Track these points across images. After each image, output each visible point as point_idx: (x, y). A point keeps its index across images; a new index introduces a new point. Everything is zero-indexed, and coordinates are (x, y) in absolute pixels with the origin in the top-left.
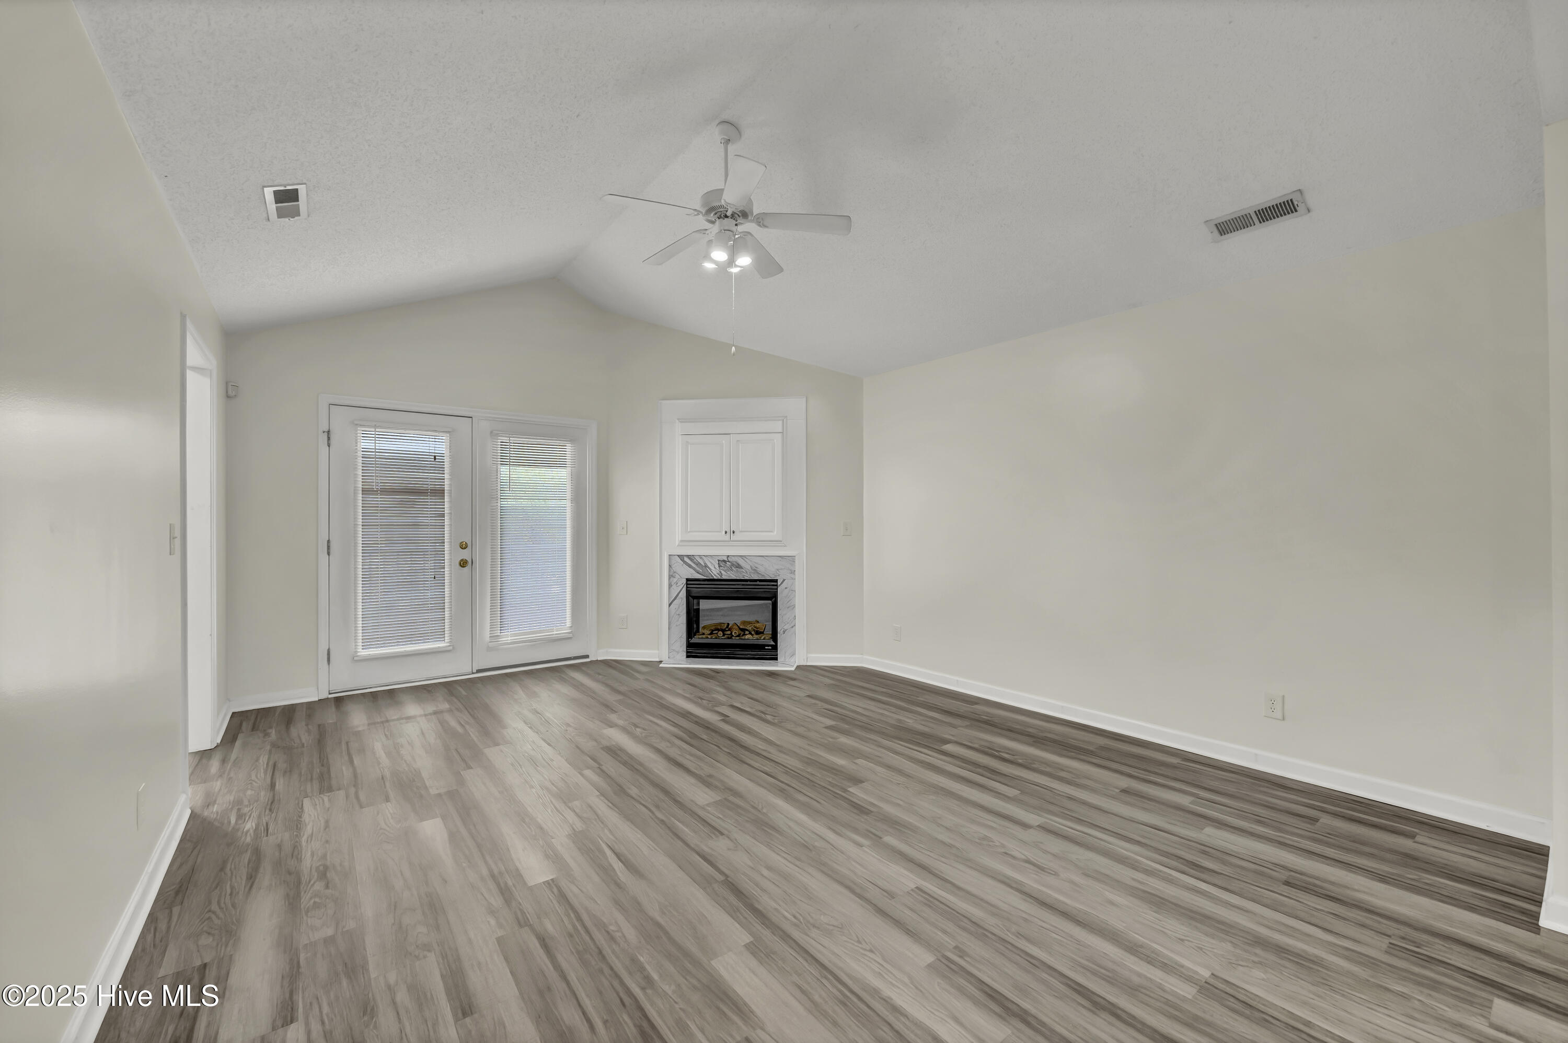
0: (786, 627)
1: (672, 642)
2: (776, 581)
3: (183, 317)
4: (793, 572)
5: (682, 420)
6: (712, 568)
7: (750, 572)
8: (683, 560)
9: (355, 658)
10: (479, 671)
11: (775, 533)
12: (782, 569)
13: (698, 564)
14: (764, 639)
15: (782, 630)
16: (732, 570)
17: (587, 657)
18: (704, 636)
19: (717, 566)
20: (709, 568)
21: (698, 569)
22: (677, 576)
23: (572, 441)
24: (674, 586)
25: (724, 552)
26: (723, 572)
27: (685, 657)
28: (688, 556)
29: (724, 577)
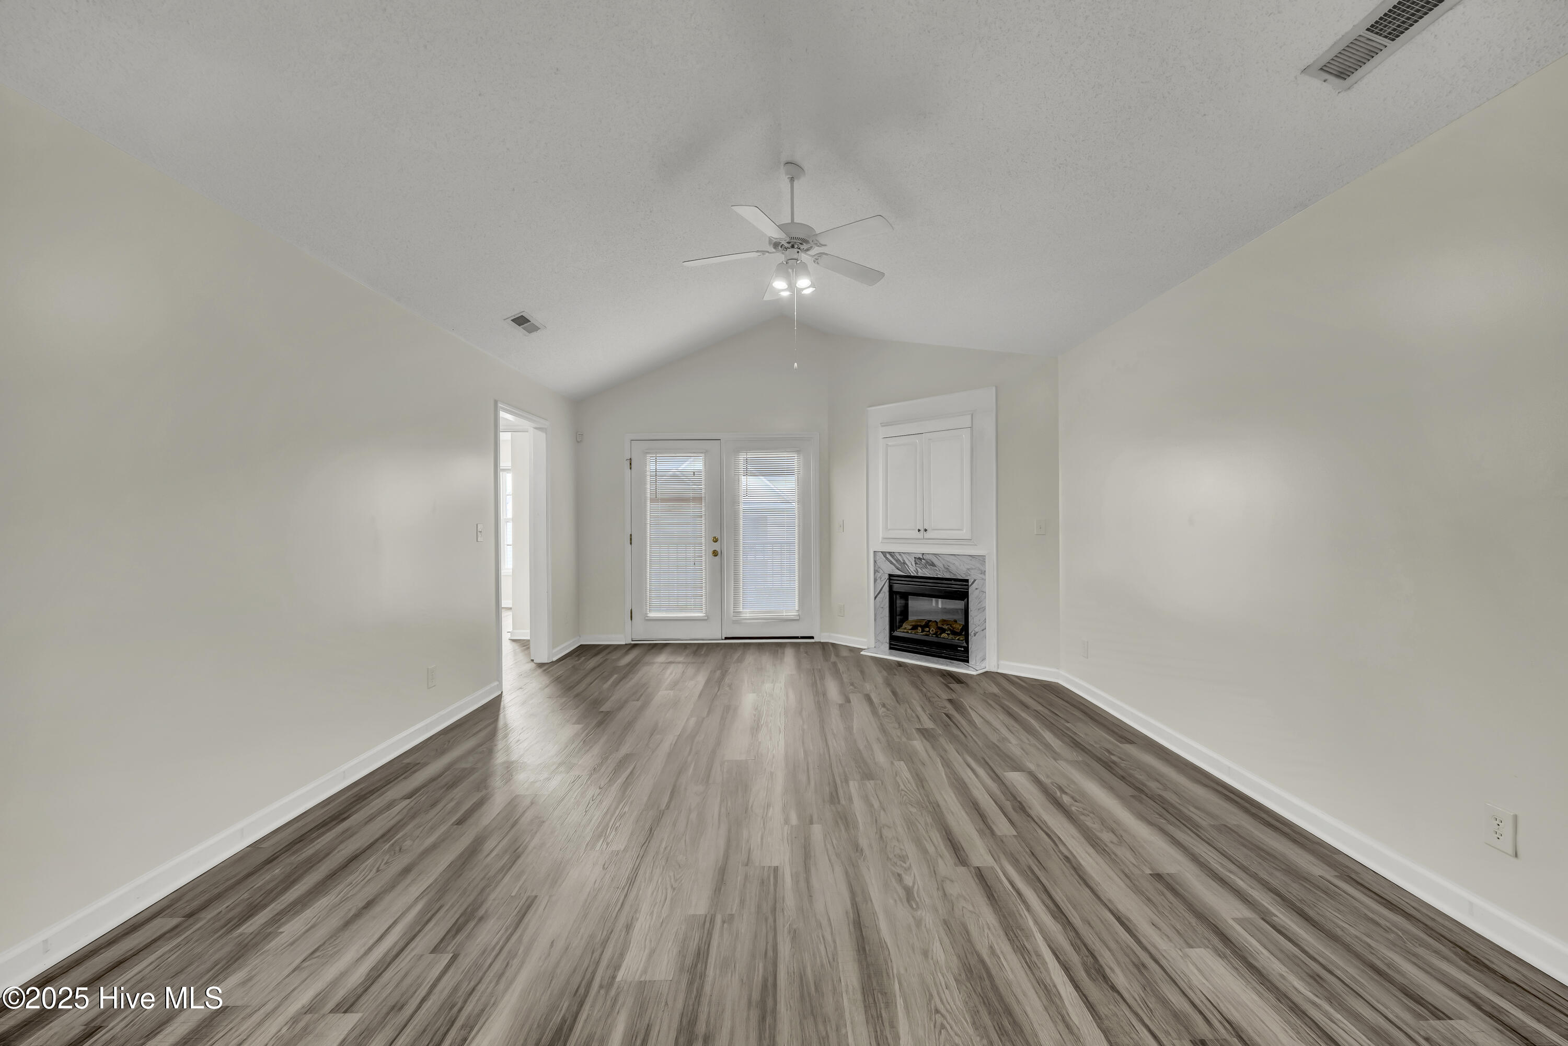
0: (976, 630)
1: (877, 634)
2: (967, 581)
3: (496, 402)
4: (984, 573)
5: (884, 425)
6: (910, 565)
7: (943, 571)
8: (885, 556)
9: (646, 618)
10: (726, 638)
11: (965, 531)
12: (972, 569)
13: (897, 561)
14: (958, 639)
15: (973, 633)
16: (927, 568)
17: (812, 638)
18: (905, 631)
19: (913, 563)
20: (907, 565)
21: (897, 565)
22: (881, 572)
23: (798, 452)
24: (878, 581)
25: (919, 549)
26: (919, 569)
27: (888, 648)
28: (890, 553)
29: (920, 575)
